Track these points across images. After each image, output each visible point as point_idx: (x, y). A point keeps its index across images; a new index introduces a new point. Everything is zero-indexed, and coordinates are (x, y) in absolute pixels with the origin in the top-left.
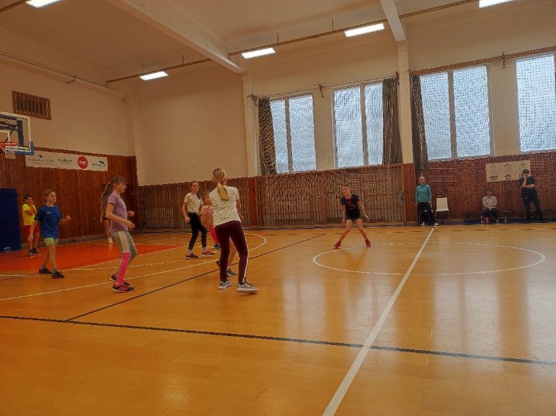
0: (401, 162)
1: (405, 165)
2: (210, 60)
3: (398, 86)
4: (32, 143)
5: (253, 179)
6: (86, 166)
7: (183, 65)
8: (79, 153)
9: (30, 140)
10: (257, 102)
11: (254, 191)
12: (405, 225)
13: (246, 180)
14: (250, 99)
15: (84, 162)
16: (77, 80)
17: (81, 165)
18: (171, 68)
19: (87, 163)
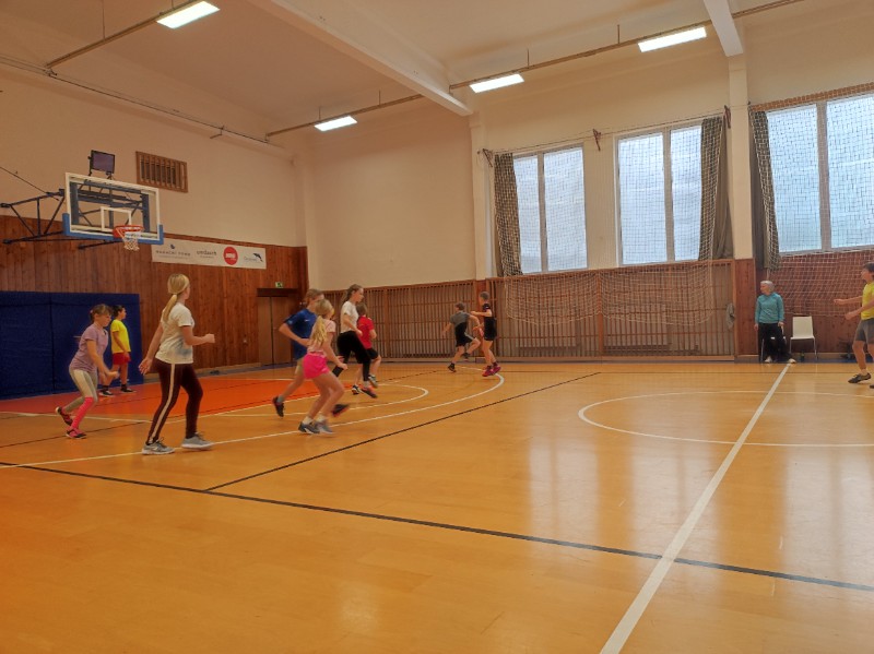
0: (732, 255)
1: (739, 261)
2: (420, 96)
3: (728, 130)
4: (161, 227)
5: (484, 282)
6: (234, 262)
7: (380, 106)
8: (225, 242)
9: (159, 223)
10: (493, 162)
12: (737, 361)
13: (472, 284)
14: (482, 156)
16: (224, 132)
17: (228, 260)
18: (361, 111)
19: (237, 257)
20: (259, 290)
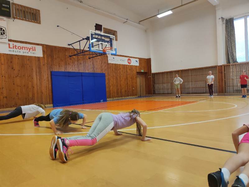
5: (221, 66)
6: (130, 63)
7: (182, 6)
8: (128, 57)
9: (115, 48)
10: (225, 21)
11: (222, 73)
13: (216, 67)
14: (221, 20)
15: (130, 61)
16: (128, 21)
17: (129, 63)
18: (174, 8)
19: (131, 62)
20: (137, 72)
